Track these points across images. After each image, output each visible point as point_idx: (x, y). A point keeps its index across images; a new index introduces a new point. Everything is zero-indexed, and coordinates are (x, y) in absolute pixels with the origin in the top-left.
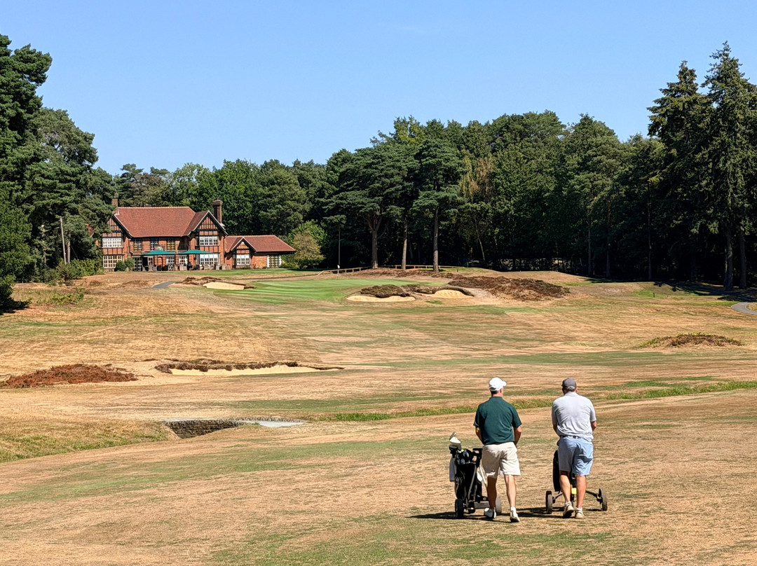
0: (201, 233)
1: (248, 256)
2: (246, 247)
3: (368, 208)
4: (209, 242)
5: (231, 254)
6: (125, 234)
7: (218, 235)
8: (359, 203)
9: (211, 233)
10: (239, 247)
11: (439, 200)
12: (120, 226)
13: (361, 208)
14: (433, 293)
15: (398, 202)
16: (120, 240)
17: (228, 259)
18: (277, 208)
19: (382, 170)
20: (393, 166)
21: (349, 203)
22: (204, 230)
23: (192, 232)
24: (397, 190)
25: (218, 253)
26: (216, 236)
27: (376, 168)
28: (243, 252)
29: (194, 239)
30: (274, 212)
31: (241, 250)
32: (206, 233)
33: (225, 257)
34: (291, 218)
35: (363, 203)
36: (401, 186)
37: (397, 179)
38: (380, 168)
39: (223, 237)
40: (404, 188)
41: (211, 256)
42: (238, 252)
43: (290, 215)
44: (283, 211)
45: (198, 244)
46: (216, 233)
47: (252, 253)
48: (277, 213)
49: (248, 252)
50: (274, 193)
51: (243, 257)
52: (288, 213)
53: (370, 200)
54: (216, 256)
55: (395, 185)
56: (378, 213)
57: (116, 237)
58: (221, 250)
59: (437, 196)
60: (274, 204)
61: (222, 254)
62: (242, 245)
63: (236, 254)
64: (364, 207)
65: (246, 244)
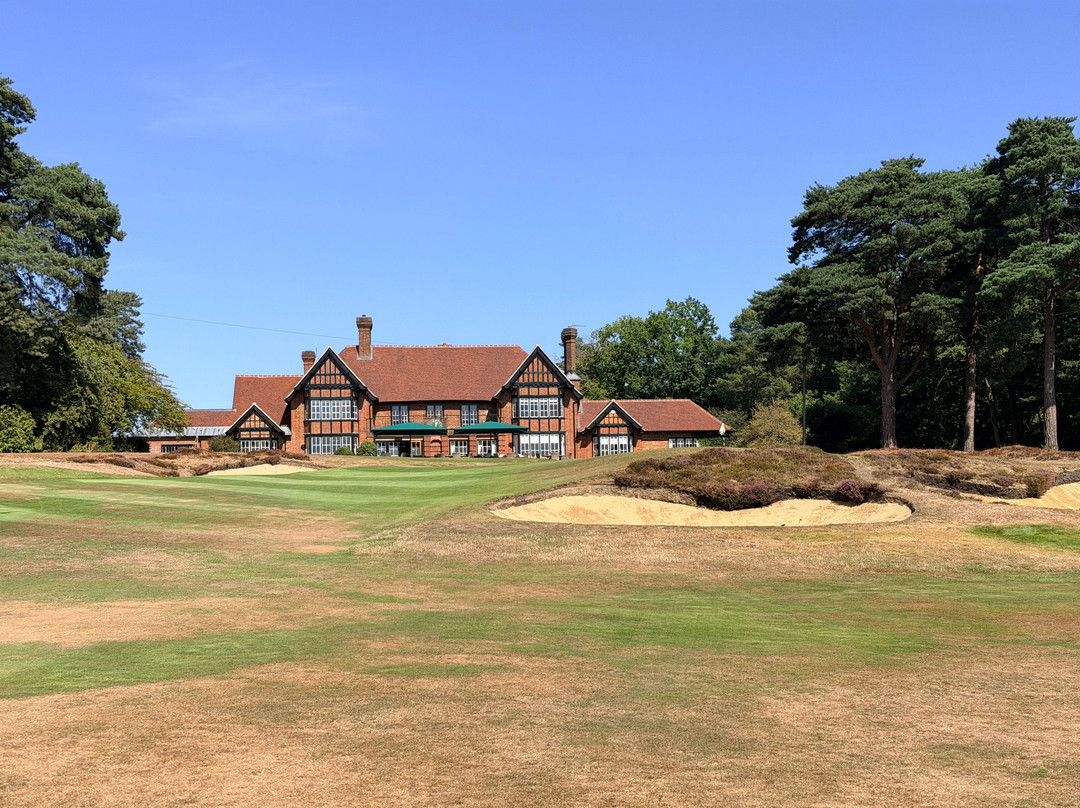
0: (523, 391)
1: (624, 441)
2: (621, 421)
3: (861, 298)
4: (539, 411)
5: (588, 436)
6: (359, 394)
7: (560, 397)
8: (837, 289)
9: (543, 391)
10: (606, 421)
11: (1056, 263)
12: (348, 375)
13: (841, 302)
14: (1034, 492)
15: (946, 286)
16: (347, 404)
17: (583, 446)
18: (744, 371)
19: (900, 205)
20: (927, 197)
21: (812, 292)
22: (529, 385)
23: (503, 388)
24: (938, 254)
25: (561, 434)
26: (554, 396)
27: (884, 205)
28: (614, 431)
29: (509, 405)
30: (738, 377)
31: (609, 426)
32: (534, 391)
33: (576, 440)
34: (770, 388)
35: (848, 289)
36: (949, 245)
37: (942, 224)
38: (893, 202)
39: (572, 401)
40: (958, 246)
41: (544, 439)
42: (603, 431)
43: (769, 385)
44: (755, 375)
45: (517, 413)
46: (554, 391)
47: (635, 433)
48: (745, 380)
49: (624, 430)
50: (740, 346)
51: (614, 441)
52: (763, 380)
53: (866, 280)
54: (555, 439)
55: (932, 240)
56: (889, 315)
57: (341, 399)
58: (567, 426)
59: (1050, 255)
60: (739, 364)
61: (570, 436)
62: (613, 418)
63: (598, 436)
64: (849, 299)
65: (621, 414)
